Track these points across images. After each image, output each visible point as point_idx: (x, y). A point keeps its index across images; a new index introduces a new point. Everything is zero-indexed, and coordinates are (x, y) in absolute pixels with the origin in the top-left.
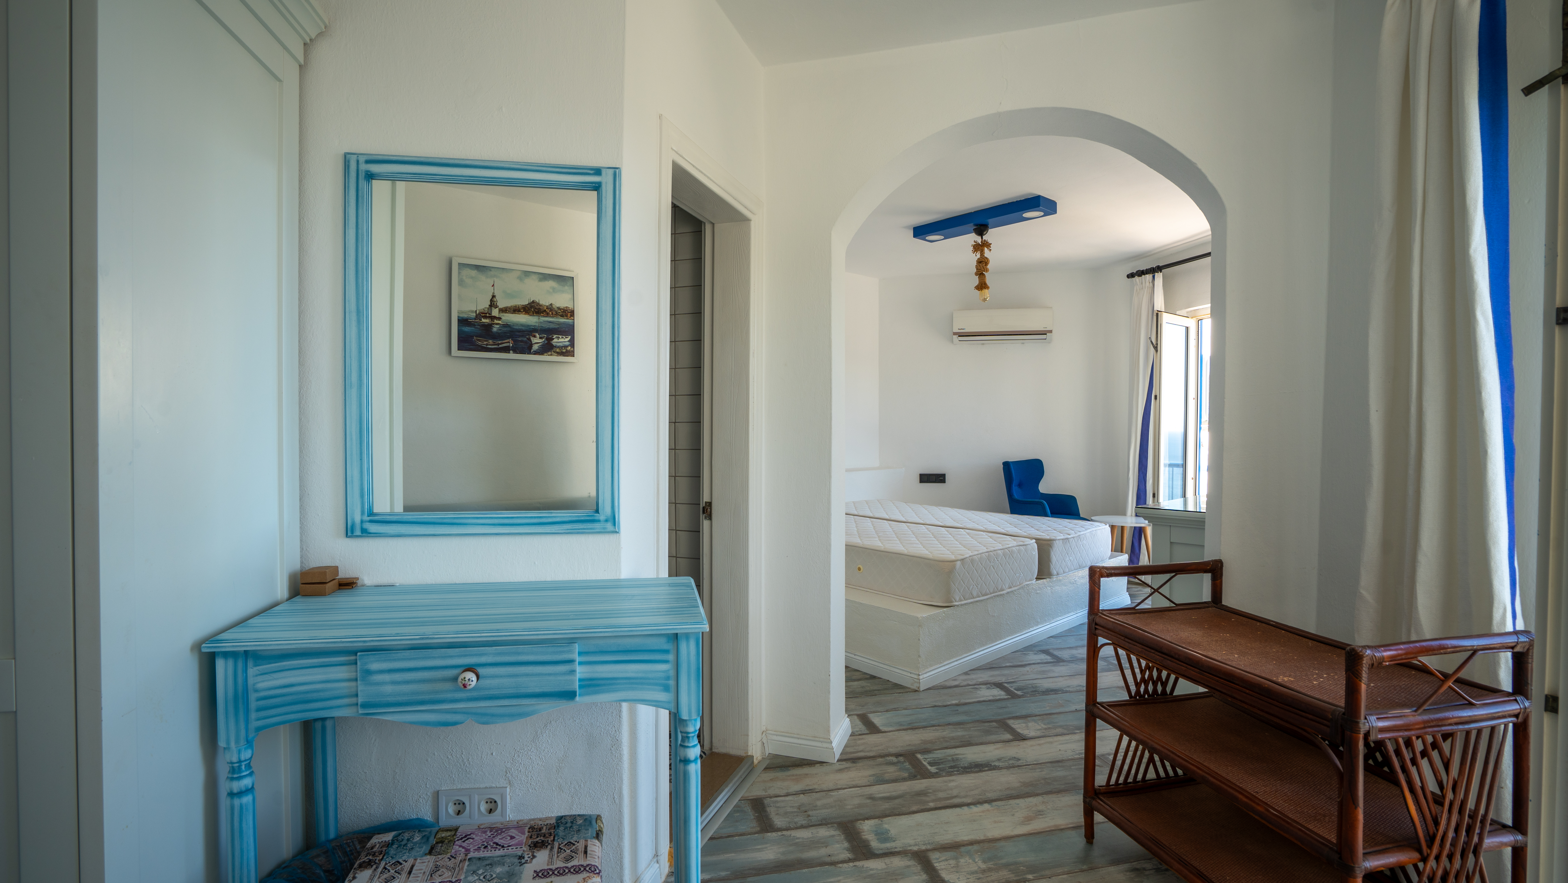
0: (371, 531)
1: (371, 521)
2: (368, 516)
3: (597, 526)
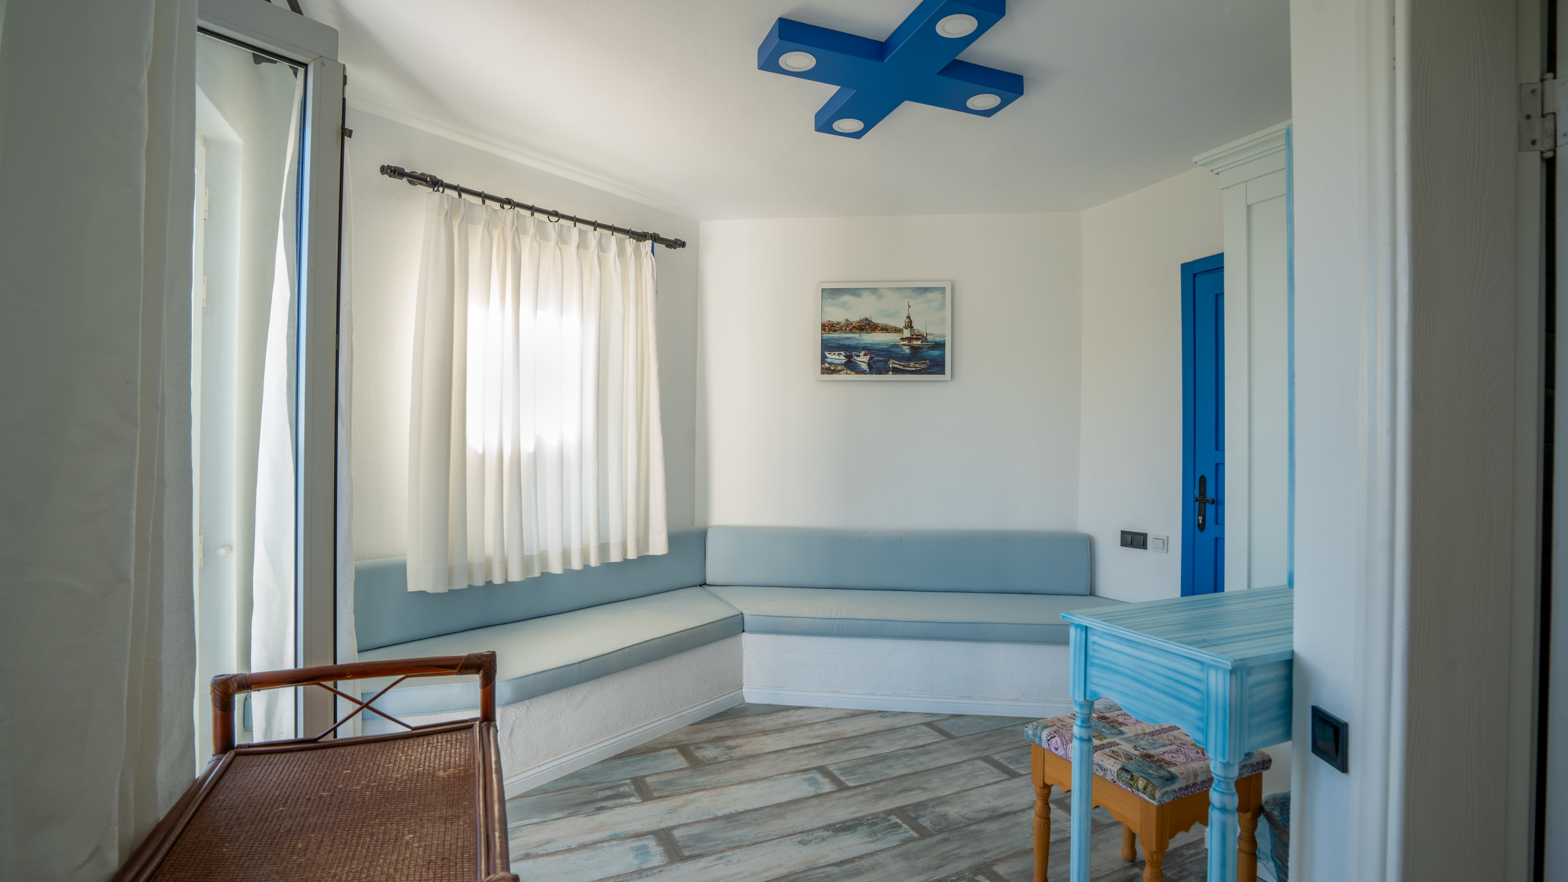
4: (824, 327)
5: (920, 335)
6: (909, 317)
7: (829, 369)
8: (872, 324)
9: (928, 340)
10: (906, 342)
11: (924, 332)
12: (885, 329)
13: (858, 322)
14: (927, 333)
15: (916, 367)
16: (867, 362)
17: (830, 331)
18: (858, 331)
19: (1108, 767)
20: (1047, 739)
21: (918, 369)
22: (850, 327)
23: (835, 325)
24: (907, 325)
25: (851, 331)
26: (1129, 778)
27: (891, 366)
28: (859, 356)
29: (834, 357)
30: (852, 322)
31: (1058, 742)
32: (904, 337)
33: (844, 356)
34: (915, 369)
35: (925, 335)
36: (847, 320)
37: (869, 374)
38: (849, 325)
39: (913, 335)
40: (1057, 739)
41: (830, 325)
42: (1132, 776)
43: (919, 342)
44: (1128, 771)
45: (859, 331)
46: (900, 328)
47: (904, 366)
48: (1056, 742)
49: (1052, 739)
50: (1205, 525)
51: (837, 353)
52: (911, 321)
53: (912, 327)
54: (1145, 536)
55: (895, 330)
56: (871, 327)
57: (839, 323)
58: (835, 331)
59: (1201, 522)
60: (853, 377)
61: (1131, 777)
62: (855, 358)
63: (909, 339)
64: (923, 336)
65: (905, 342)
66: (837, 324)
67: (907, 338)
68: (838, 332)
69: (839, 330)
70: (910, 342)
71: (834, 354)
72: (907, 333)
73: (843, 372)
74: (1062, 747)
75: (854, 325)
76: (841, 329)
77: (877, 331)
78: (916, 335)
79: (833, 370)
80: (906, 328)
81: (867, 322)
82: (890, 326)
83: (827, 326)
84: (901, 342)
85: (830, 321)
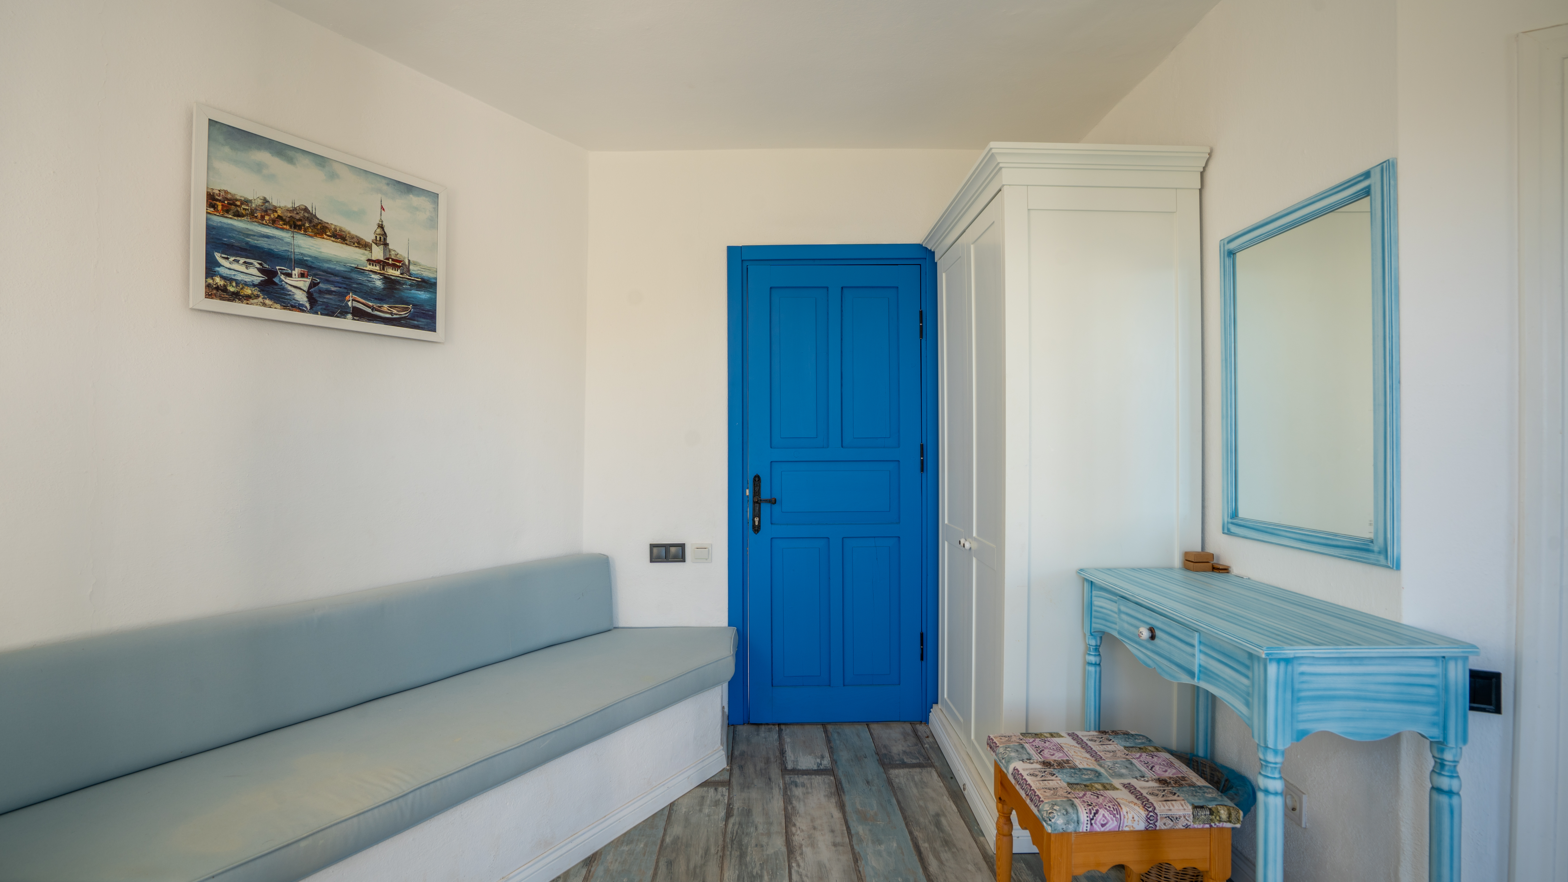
0: (1232, 531)
1: (1232, 523)
2: (1231, 519)
3: (1371, 556)
4: (212, 200)
5: (399, 261)
6: (381, 226)
7: (224, 290)
8: (316, 221)
9: (412, 271)
10: (377, 268)
11: (404, 258)
12: (340, 237)
13: (289, 211)
14: (409, 261)
15: (391, 314)
16: (306, 289)
17: (227, 211)
18: (288, 227)
19: (1180, 813)
20: (1088, 819)
21: (395, 316)
22: (272, 216)
23: (238, 203)
24: (378, 239)
25: (273, 223)
26: (1209, 813)
27: (350, 304)
28: (289, 275)
29: (235, 266)
30: (275, 207)
31: (1106, 815)
32: (373, 258)
33: (259, 269)
34: (390, 316)
35: (407, 263)
36: (265, 201)
37: (309, 312)
38: (269, 212)
39: (388, 259)
40: (1103, 812)
41: (227, 199)
42: (1210, 809)
43: (397, 273)
44: (1202, 807)
45: (291, 227)
46: (367, 241)
47: (373, 309)
48: (1104, 816)
49: (1097, 815)
50: (760, 526)
51: (242, 260)
52: (385, 234)
53: (386, 245)
54: (682, 546)
55: (358, 243)
56: (314, 226)
57: (247, 202)
58: (238, 215)
59: (757, 523)
60: (277, 313)
61: (1210, 812)
62: (282, 277)
63: (383, 264)
64: (404, 264)
65: (374, 267)
66: (242, 203)
67: (378, 262)
68: (245, 218)
69: (247, 215)
70: (384, 269)
71: (238, 261)
72: (378, 253)
73: (255, 301)
74: (1114, 819)
75: (279, 212)
76: (252, 214)
77: (325, 237)
78: (393, 260)
79: (233, 293)
80: (376, 244)
81: (306, 215)
82: (349, 233)
83: (220, 201)
84: (369, 266)
85: (226, 192)
